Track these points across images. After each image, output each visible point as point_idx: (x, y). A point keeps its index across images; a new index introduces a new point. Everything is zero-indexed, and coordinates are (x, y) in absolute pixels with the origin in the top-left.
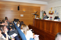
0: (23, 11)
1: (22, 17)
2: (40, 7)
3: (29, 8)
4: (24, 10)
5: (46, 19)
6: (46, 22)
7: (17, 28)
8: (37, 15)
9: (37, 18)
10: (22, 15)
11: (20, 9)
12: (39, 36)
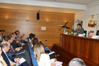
0: (45, 21)
1: (44, 31)
2: (74, 14)
3: (56, 16)
4: (47, 20)
5: (80, 35)
6: (79, 40)
7: (30, 49)
8: (68, 28)
9: (66, 33)
10: (43, 28)
11: (40, 17)
12: (62, 63)
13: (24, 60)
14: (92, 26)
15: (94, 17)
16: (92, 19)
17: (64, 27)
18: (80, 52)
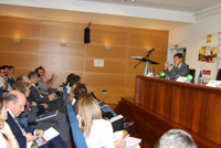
0: (103, 48)
1: (99, 69)
2: (167, 32)
3: (127, 35)
4: (107, 44)
5: (181, 79)
6: (179, 91)
7: (69, 107)
8: (153, 63)
9: (150, 75)
10: (99, 63)
11: (91, 38)
12: (140, 141)
13: (56, 133)
14: (208, 59)
15: (212, 39)
16: (208, 44)
17: (144, 60)
18: (181, 117)
